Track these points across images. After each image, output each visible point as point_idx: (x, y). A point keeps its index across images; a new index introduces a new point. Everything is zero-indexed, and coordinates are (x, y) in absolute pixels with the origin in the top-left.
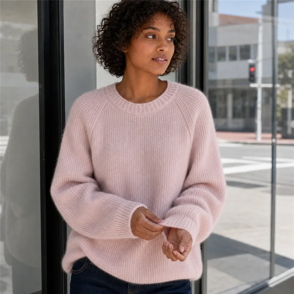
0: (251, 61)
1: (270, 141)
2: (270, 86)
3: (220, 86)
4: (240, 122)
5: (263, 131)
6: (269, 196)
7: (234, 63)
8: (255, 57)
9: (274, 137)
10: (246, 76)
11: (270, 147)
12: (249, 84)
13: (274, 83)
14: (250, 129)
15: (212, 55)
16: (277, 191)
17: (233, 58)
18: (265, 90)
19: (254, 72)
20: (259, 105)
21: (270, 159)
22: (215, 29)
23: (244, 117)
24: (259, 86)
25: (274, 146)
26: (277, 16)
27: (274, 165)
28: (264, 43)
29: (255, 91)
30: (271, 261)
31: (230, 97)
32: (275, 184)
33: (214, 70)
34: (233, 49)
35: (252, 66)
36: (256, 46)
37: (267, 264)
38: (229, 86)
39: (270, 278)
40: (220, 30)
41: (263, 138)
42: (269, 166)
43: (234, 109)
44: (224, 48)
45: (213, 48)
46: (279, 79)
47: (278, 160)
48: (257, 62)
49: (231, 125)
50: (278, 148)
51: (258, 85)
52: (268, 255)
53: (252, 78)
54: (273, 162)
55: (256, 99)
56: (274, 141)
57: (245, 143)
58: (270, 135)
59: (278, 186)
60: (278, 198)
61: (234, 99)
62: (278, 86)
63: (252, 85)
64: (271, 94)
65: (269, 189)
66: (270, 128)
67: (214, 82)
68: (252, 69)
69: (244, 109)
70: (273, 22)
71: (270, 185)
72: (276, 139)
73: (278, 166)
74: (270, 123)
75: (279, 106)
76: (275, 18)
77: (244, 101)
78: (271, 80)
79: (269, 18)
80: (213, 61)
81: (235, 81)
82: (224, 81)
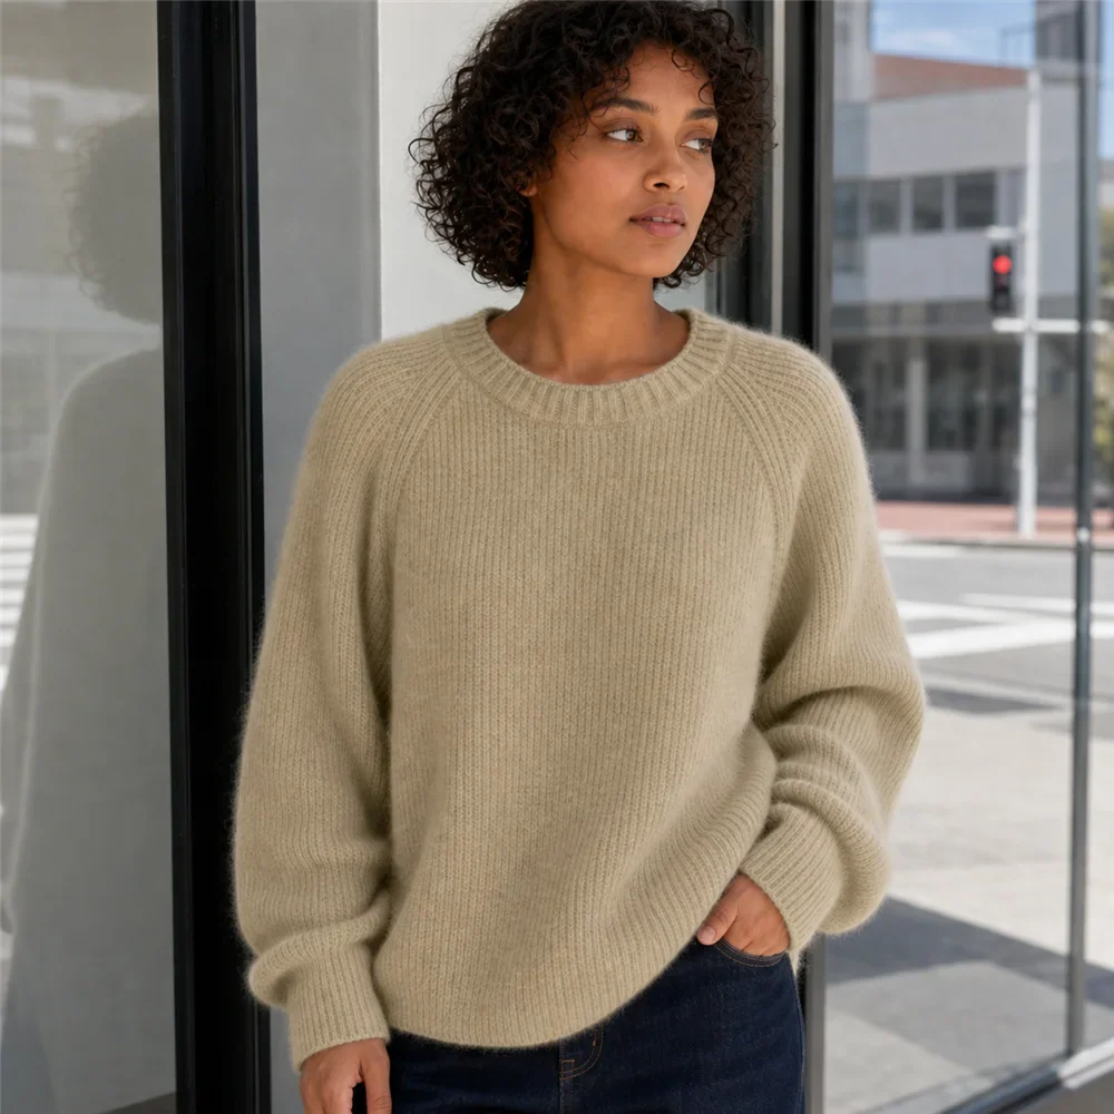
0: (998, 234)
1: (1067, 538)
2: (1069, 326)
3: (878, 330)
4: (956, 468)
5: (1044, 499)
6: (1065, 743)
7: (932, 243)
8: (1014, 219)
9: (1083, 522)
10: (980, 289)
11: (1067, 562)
12: (989, 323)
13: (1083, 316)
14: (993, 490)
15: (850, 210)
16: (1095, 724)
17: (929, 220)
18: (1050, 342)
19: (1009, 273)
20: (1029, 403)
21: (1068, 605)
22: (860, 108)
23: (969, 443)
24: (1029, 329)
25: (1083, 557)
26: (1099, 58)
27: (1083, 630)
28: (1047, 170)
29: (1011, 346)
30: (1070, 989)
31: (917, 371)
32: (1088, 697)
33: (853, 267)
34: (928, 185)
35: (1001, 252)
36: (1018, 173)
37: (1057, 1000)
38: (914, 330)
39: (1069, 1053)
40: (879, 114)
41: (1041, 526)
42: (1065, 631)
43: (933, 418)
44: (891, 186)
45: (855, 185)
46: (1106, 302)
47: (1097, 607)
48: (1022, 239)
49: (918, 476)
50: (1100, 564)
51: (1025, 325)
52: (1062, 967)
53: (1002, 296)
54: (1081, 617)
55: (1015, 376)
56: (1084, 535)
57: (975, 545)
58: (1068, 516)
59: (1097, 707)
60: (1098, 750)
61: (935, 373)
62: (1099, 327)
63: (1004, 325)
64: (1071, 357)
65: (1066, 716)
66: (1067, 487)
67: (856, 314)
68: (1003, 265)
69: (970, 417)
70: (1081, 82)
71: (1067, 701)
72: (1090, 527)
73: (1098, 631)
74: (1070, 469)
75: (1103, 403)
76: (1090, 68)
77: (971, 387)
78: (1073, 307)
79: (1069, 68)
80: (851, 235)
81: (934, 311)
82: (895, 310)
